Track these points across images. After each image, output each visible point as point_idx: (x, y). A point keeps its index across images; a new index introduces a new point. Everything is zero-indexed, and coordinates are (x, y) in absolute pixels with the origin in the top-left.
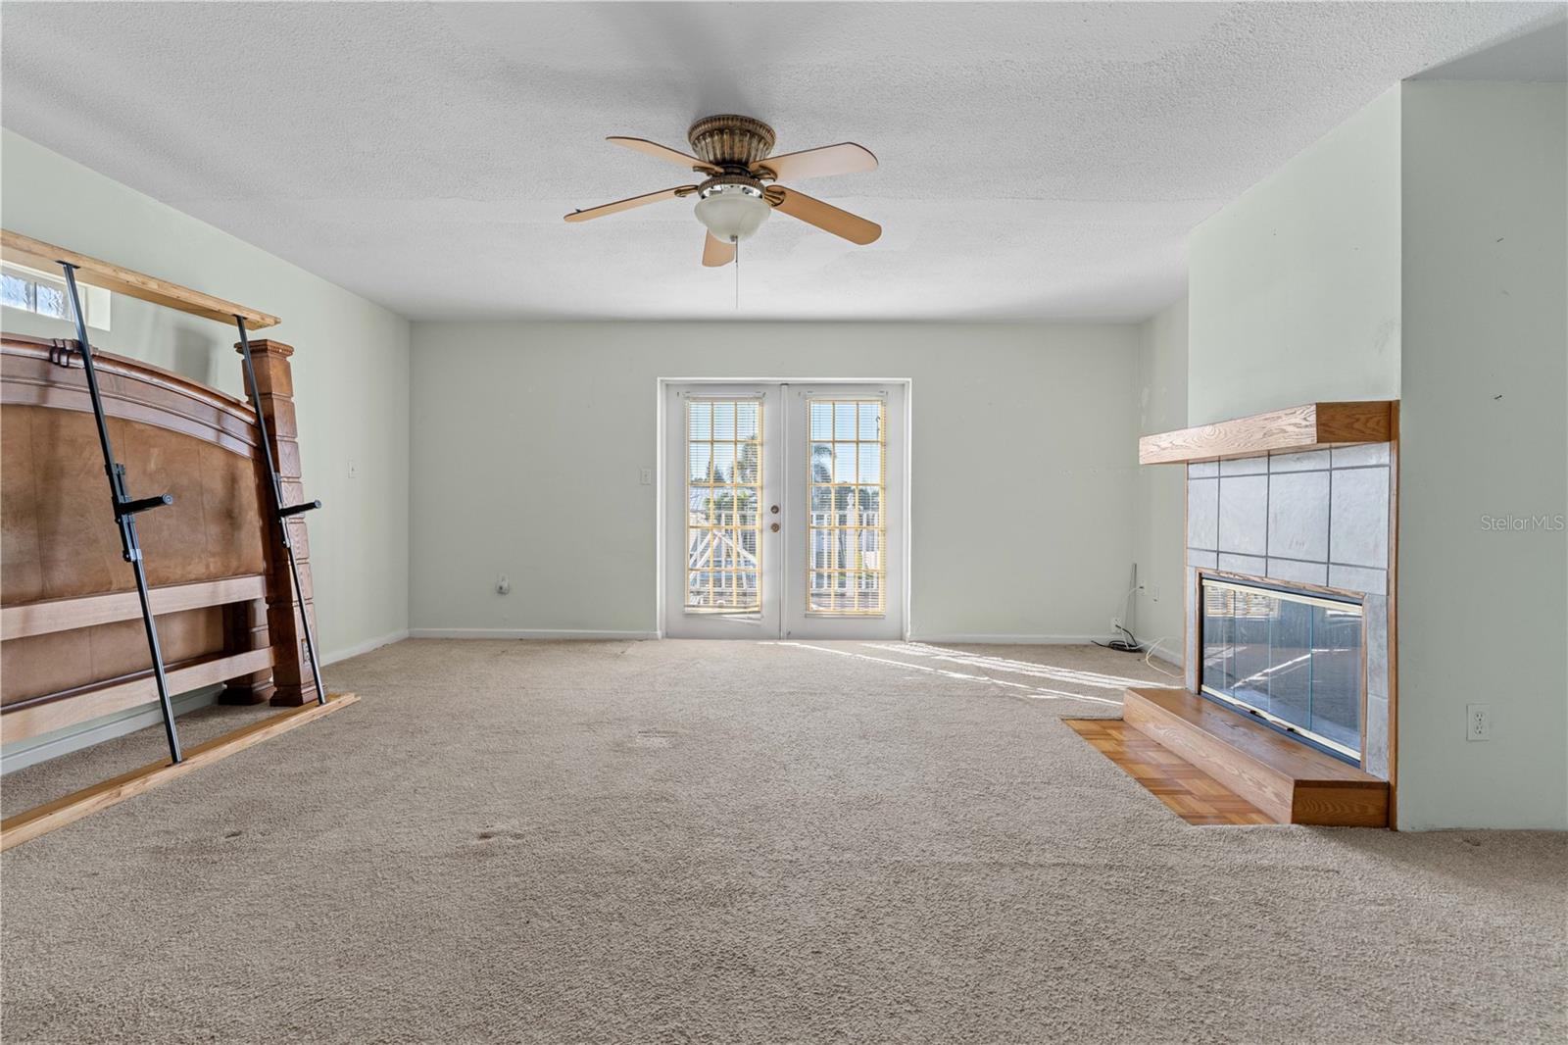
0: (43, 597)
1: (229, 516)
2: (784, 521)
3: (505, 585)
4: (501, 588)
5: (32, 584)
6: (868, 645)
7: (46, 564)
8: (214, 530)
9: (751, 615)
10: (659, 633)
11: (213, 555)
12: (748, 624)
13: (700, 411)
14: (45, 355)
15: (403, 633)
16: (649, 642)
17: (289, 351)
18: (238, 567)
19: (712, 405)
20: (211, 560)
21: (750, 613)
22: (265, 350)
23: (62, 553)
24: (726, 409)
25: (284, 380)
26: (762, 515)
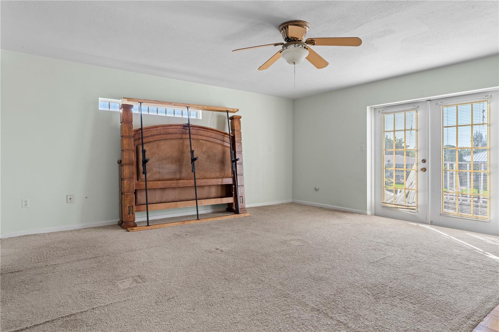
0: (180, 179)
1: (222, 162)
2: (428, 167)
3: (317, 188)
4: (316, 188)
5: (178, 176)
6: (469, 234)
7: (180, 172)
8: (218, 166)
9: (411, 210)
10: (369, 212)
11: (217, 172)
12: (410, 214)
13: (389, 118)
14: (183, 127)
15: (290, 200)
16: (362, 215)
17: (240, 117)
18: (224, 176)
19: (405, 113)
20: (217, 173)
21: (410, 209)
22: (233, 118)
23: (184, 170)
24: (400, 116)
25: (238, 125)
26: (417, 164)
